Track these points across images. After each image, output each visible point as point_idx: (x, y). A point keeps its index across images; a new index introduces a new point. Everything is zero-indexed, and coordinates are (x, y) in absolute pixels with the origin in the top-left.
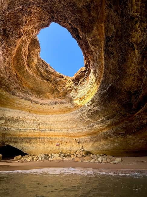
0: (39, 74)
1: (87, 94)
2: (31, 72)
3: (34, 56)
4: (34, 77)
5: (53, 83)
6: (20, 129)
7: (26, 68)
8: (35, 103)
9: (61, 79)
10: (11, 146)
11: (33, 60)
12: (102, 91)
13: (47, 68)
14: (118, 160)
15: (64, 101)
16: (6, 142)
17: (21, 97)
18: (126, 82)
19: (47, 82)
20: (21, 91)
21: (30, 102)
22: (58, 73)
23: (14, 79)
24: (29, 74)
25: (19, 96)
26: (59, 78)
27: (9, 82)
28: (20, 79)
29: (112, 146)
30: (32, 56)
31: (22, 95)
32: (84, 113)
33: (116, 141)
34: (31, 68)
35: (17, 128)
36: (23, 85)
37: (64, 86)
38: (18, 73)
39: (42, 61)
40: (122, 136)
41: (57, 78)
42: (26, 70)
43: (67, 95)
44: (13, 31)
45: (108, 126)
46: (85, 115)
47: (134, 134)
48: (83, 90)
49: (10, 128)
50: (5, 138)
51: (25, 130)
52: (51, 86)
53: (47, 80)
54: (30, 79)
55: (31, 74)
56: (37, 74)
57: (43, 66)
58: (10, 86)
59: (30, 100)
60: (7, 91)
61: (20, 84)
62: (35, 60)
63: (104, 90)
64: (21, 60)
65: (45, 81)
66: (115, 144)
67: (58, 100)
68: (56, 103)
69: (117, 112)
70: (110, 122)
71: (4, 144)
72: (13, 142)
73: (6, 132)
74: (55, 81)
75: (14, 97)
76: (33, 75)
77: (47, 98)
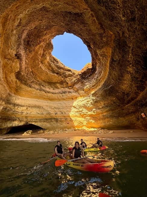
0: (50, 69)
1: (92, 87)
2: (43, 68)
3: (47, 55)
4: (47, 72)
5: (62, 76)
6: (38, 112)
7: (40, 66)
8: (48, 93)
9: (70, 73)
10: (33, 125)
11: (46, 58)
12: (105, 87)
13: (57, 63)
14: (111, 132)
15: (71, 90)
16: (29, 122)
17: (36, 89)
18: (122, 87)
19: (57, 75)
20: (36, 84)
21: (44, 92)
22: (67, 67)
23: (31, 75)
24: (43, 70)
25: (35, 88)
26: (68, 72)
27: (27, 78)
28: (35, 74)
29: (108, 124)
30: (46, 55)
31: (37, 87)
32: (89, 101)
33: (111, 120)
34: (44, 65)
35: (36, 112)
36: (37, 78)
37: (72, 78)
38: (33, 69)
39: (53, 58)
40: (116, 118)
41: (66, 71)
42: (40, 67)
43: (75, 86)
44: (35, 41)
45: (107, 111)
46: (90, 102)
47: (124, 117)
48: (89, 83)
49: (31, 113)
50: (28, 119)
51: (42, 113)
52: (61, 78)
53: (57, 74)
54: (43, 74)
55: (44, 70)
56: (49, 69)
57: (54, 62)
58: (28, 81)
59: (44, 91)
60: (26, 85)
61: (35, 78)
62: (48, 58)
63: (106, 87)
64: (36, 60)
65: (56, 75)
66: (111, 123)
67: (67, 89)
68: (65, 92)
69: (114, 103)
70: (108, 108)
71: (28, 123)
72: (34, 122)
73: (28, 115)
74: (64, 74)
75: (31, 89)
76: (45, 70)
77: (57, 88)
